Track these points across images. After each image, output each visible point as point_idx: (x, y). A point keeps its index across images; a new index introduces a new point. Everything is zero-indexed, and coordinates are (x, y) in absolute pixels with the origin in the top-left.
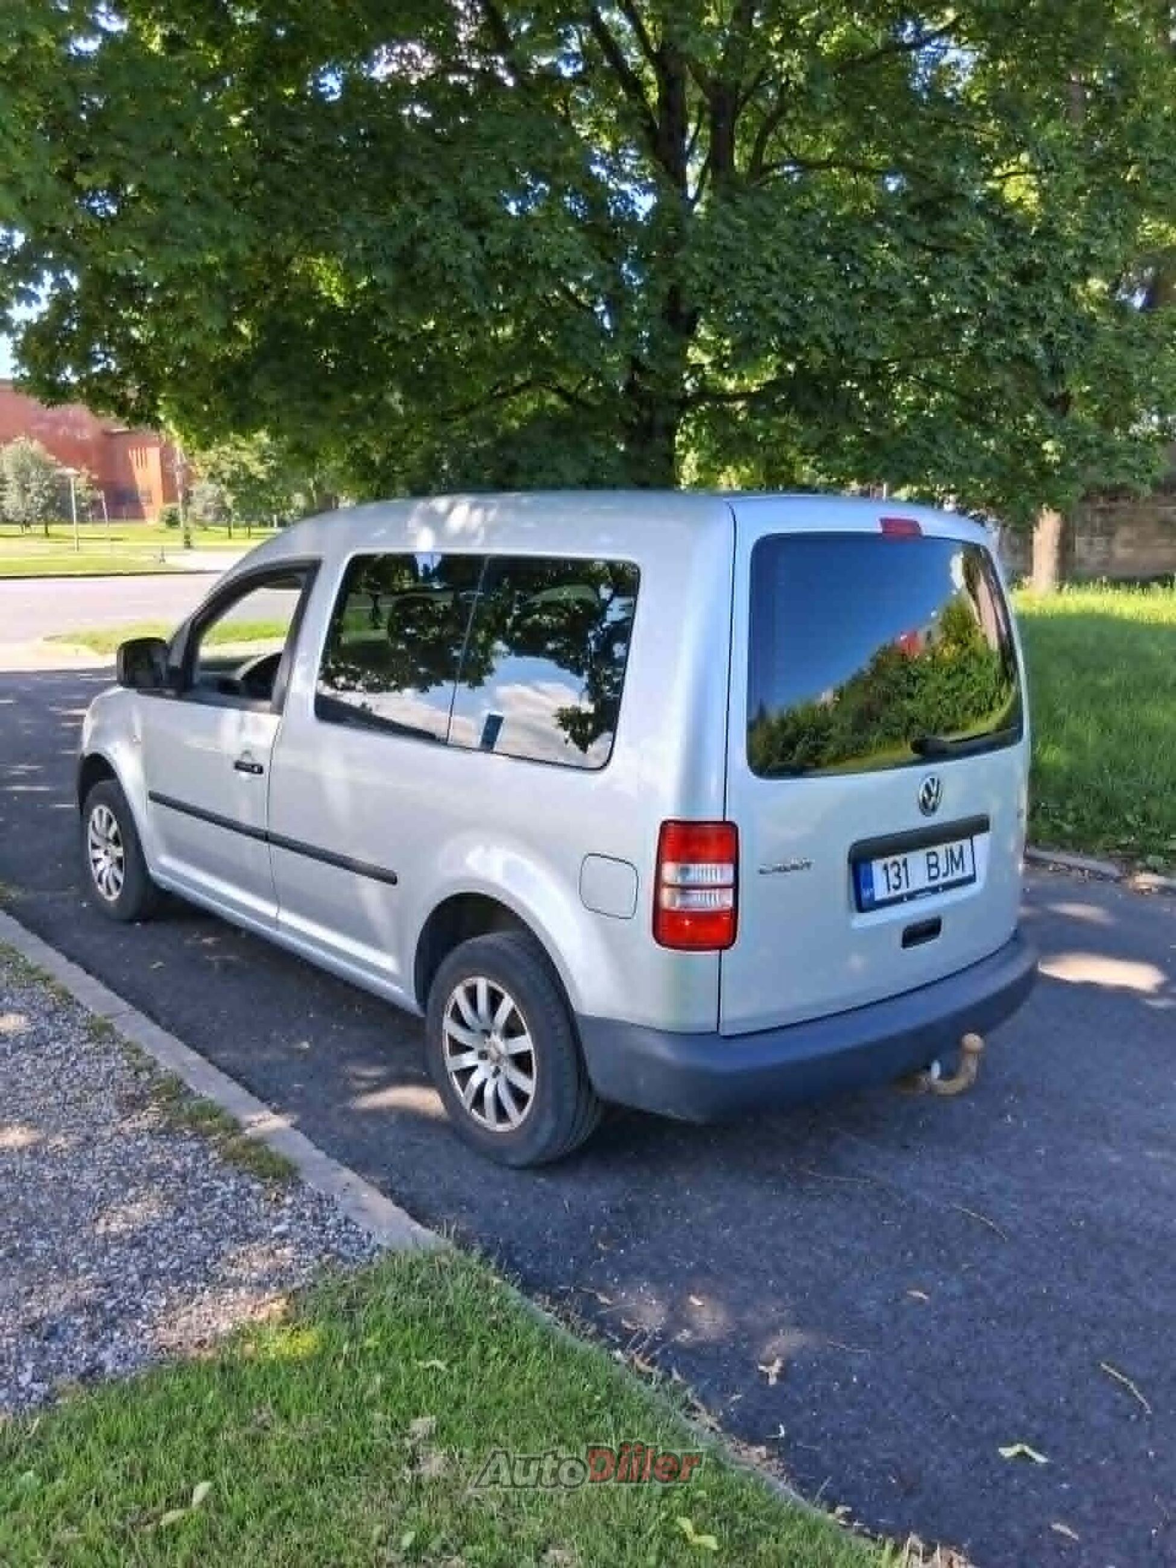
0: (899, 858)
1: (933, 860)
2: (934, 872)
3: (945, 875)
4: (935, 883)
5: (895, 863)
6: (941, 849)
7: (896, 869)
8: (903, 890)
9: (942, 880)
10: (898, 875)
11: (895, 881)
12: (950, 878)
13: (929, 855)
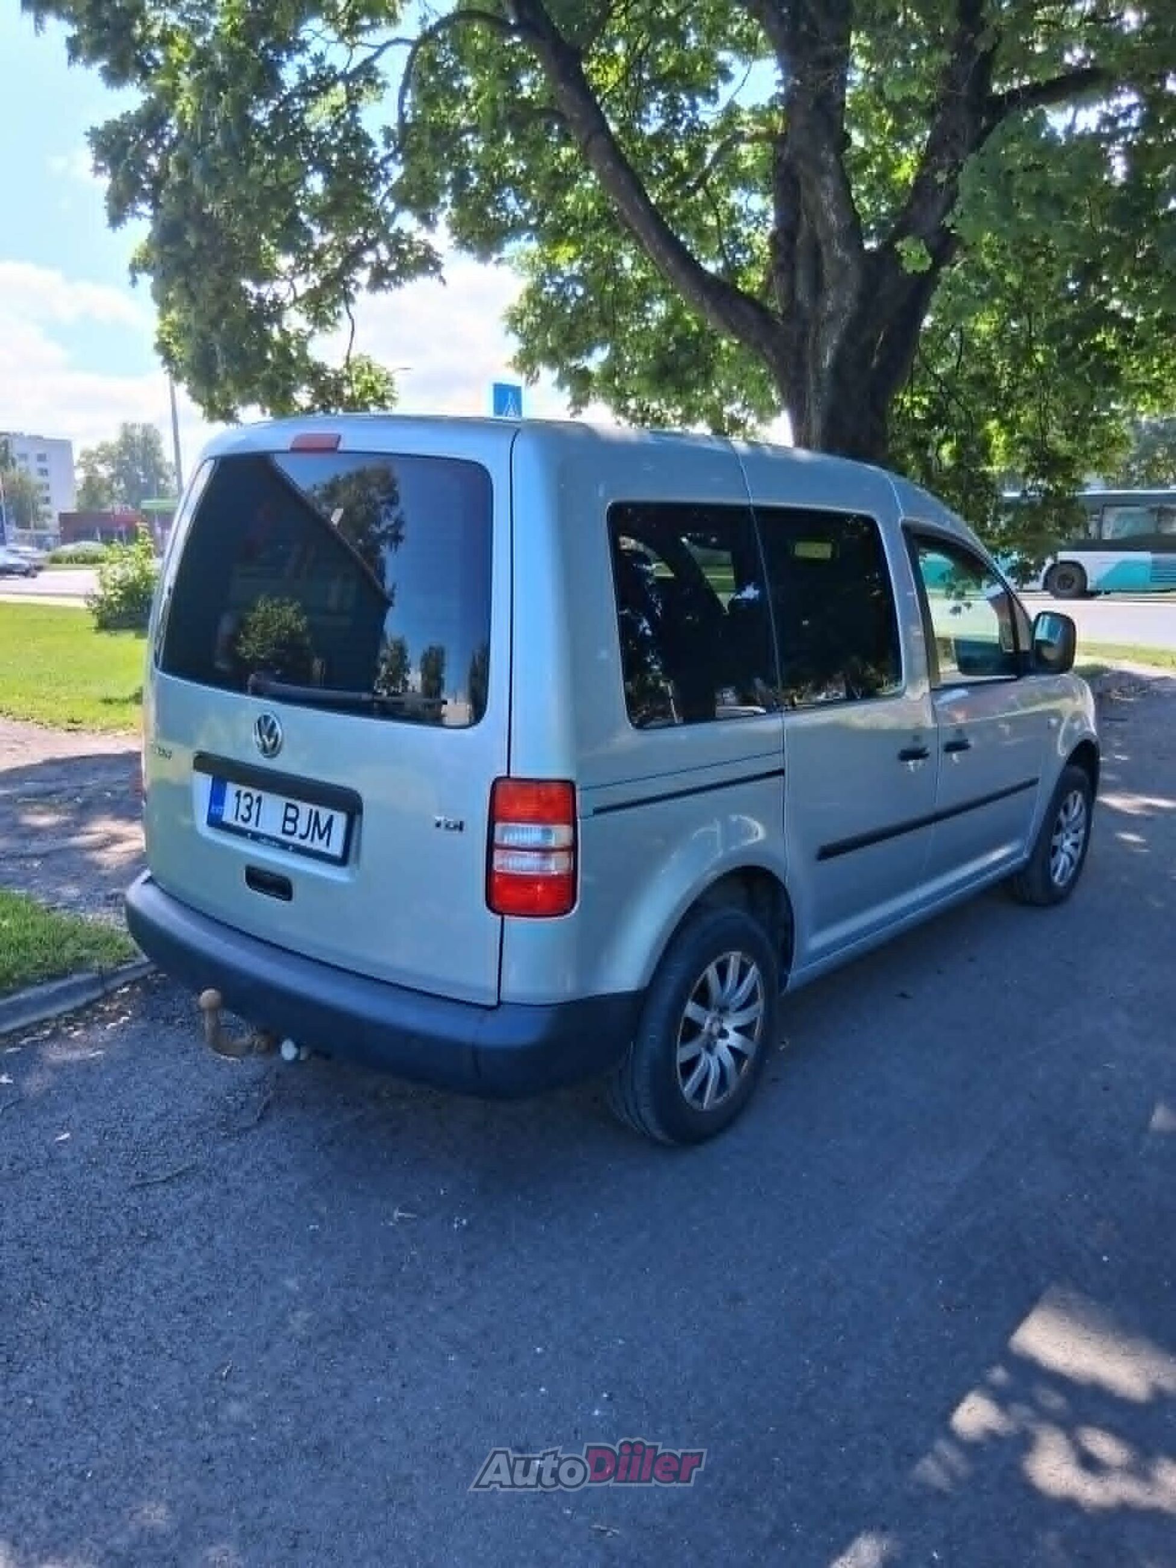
0: (256, 794)
1: (292, 813)
2: (290, 826)
3: (303, 837)
4: (284, 837)
5: (248, 795)
6: (305, 808)
7: (248, 800)
8: (250, 826)
9: (295, 840)
10: (249, 808)
11: (243, 812)
12: (306, 843)
13: (288, 805)
